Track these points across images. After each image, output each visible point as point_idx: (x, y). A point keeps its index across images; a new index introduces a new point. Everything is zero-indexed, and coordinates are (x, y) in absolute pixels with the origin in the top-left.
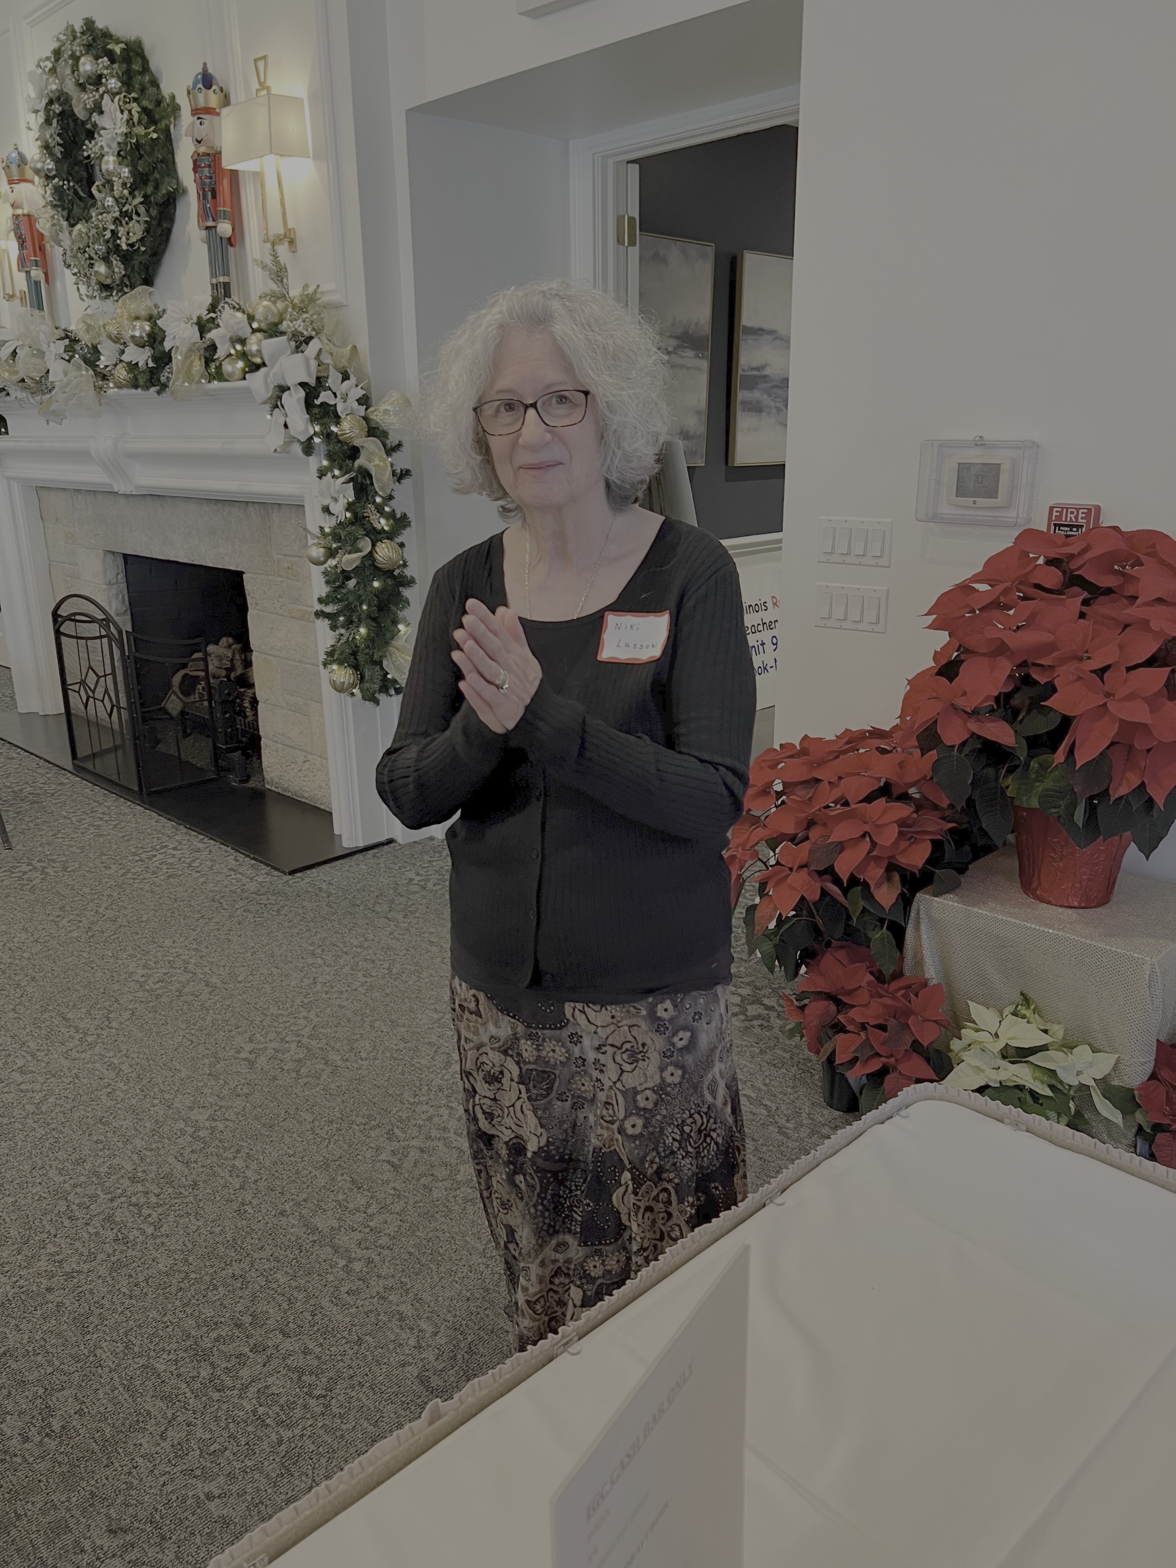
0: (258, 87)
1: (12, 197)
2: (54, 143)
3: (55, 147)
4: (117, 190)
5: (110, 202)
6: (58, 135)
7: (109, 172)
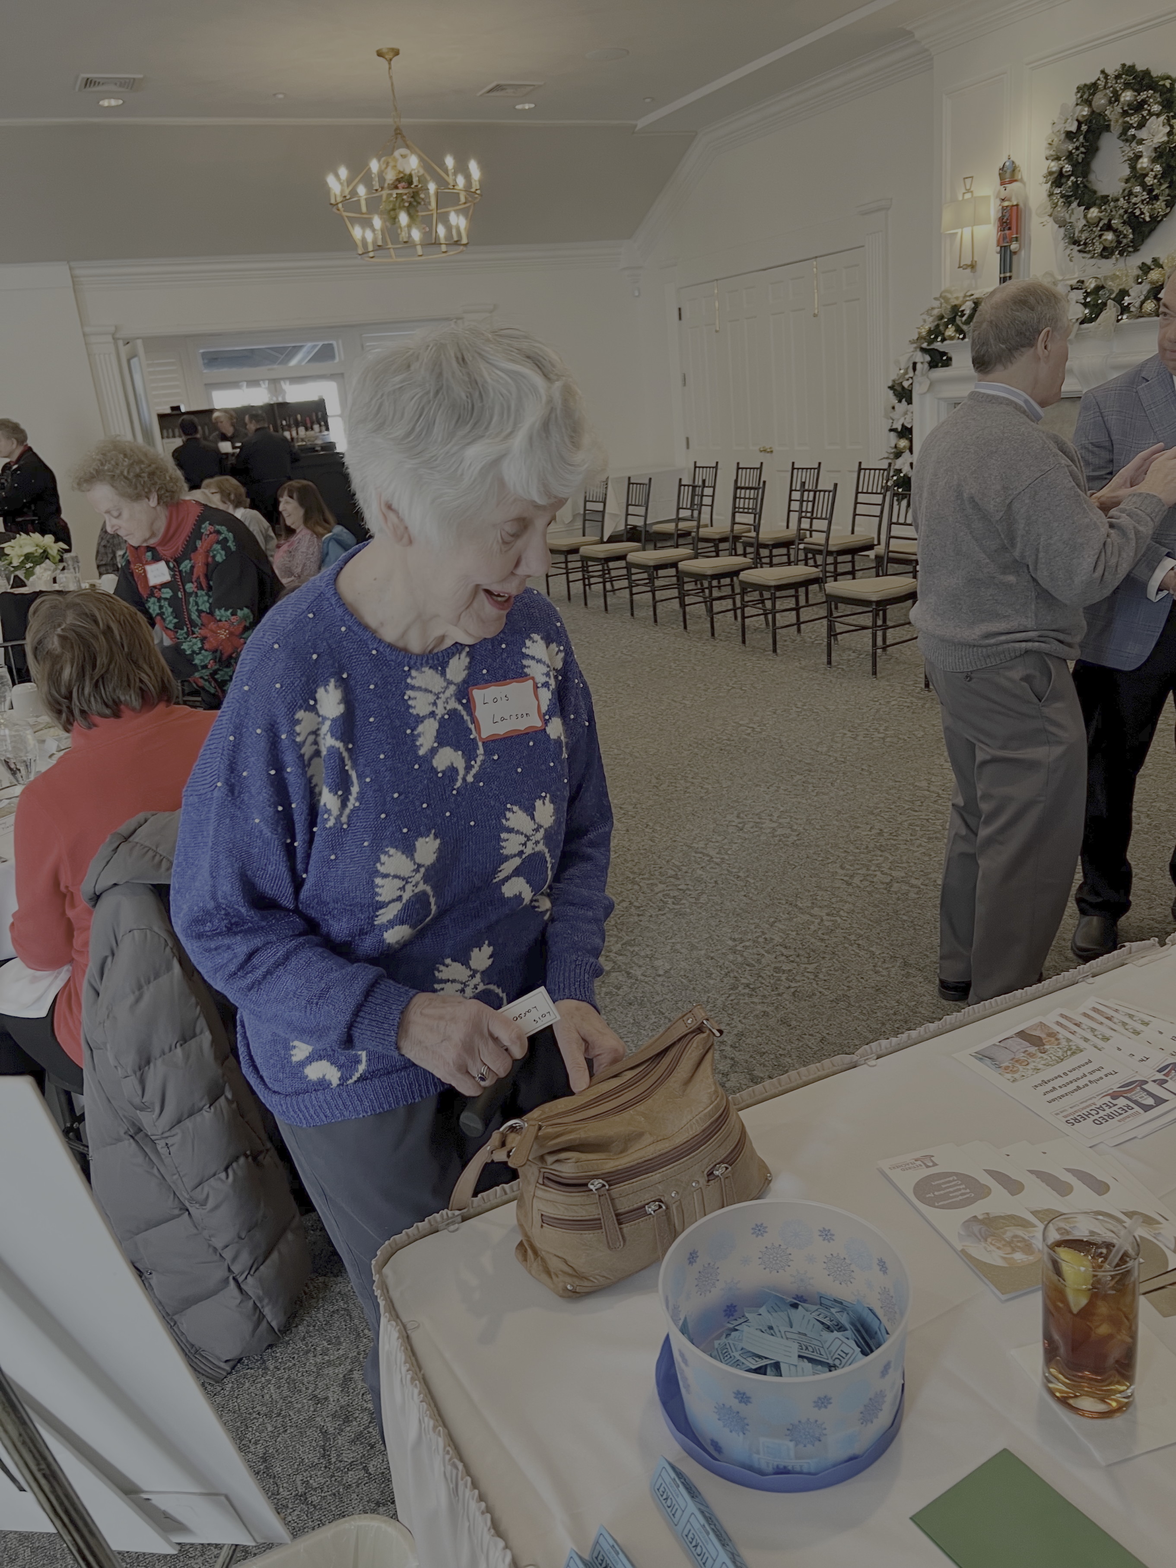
1: (1003, 194)
2: (1078, 152)
3: (1078, 155)
4: (1149, 180)
5: (1138, 189)
6: (1083, 146)
7: (1143, 169)
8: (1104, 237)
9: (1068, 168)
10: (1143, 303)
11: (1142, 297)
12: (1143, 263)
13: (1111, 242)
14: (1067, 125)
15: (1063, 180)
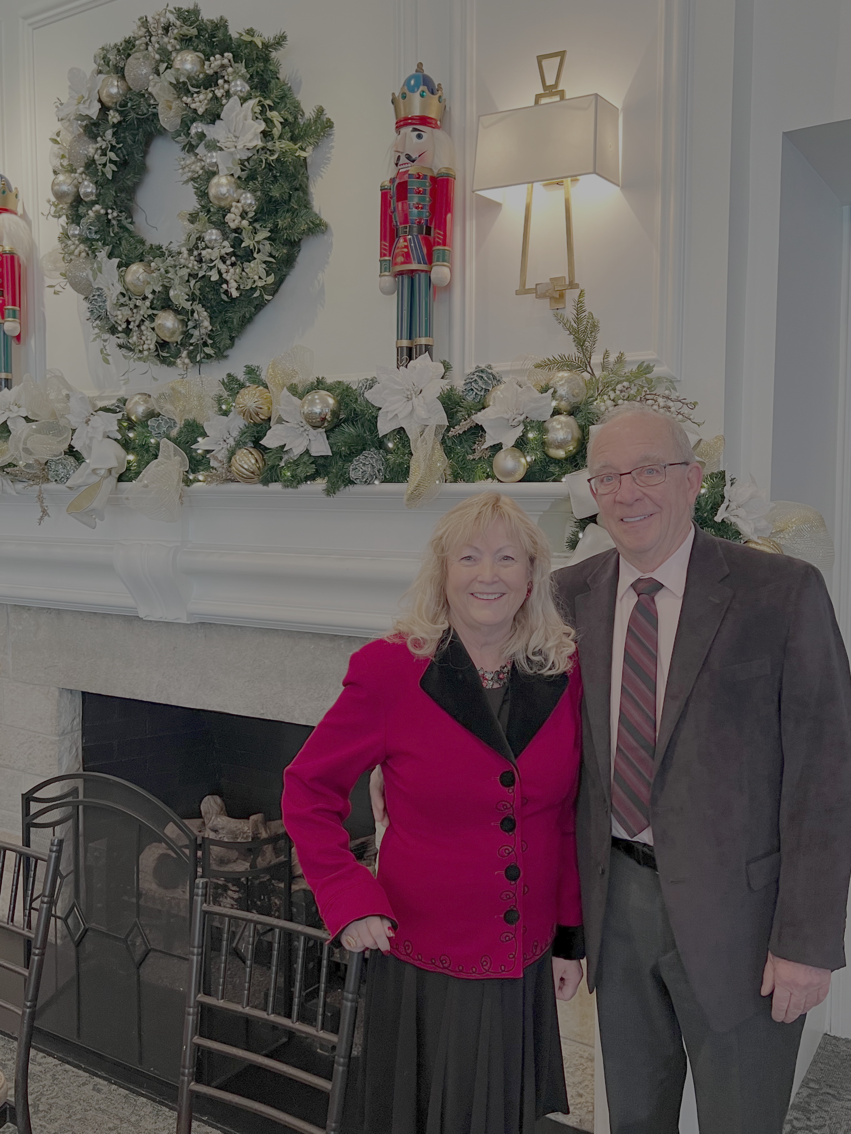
0: (541, 91)
2: (104, 159)
3: (104, 165)
4: (233, 220)
5: (213, 235)
6: (113, 148)
7: (220, 197)
8: (158, 321)
9: (88, 188)
10: (232, 453)
11: (231, 442)
12: (229, 375)
13: (173, 333)
14: (81, 106)
15: (82, 210)
